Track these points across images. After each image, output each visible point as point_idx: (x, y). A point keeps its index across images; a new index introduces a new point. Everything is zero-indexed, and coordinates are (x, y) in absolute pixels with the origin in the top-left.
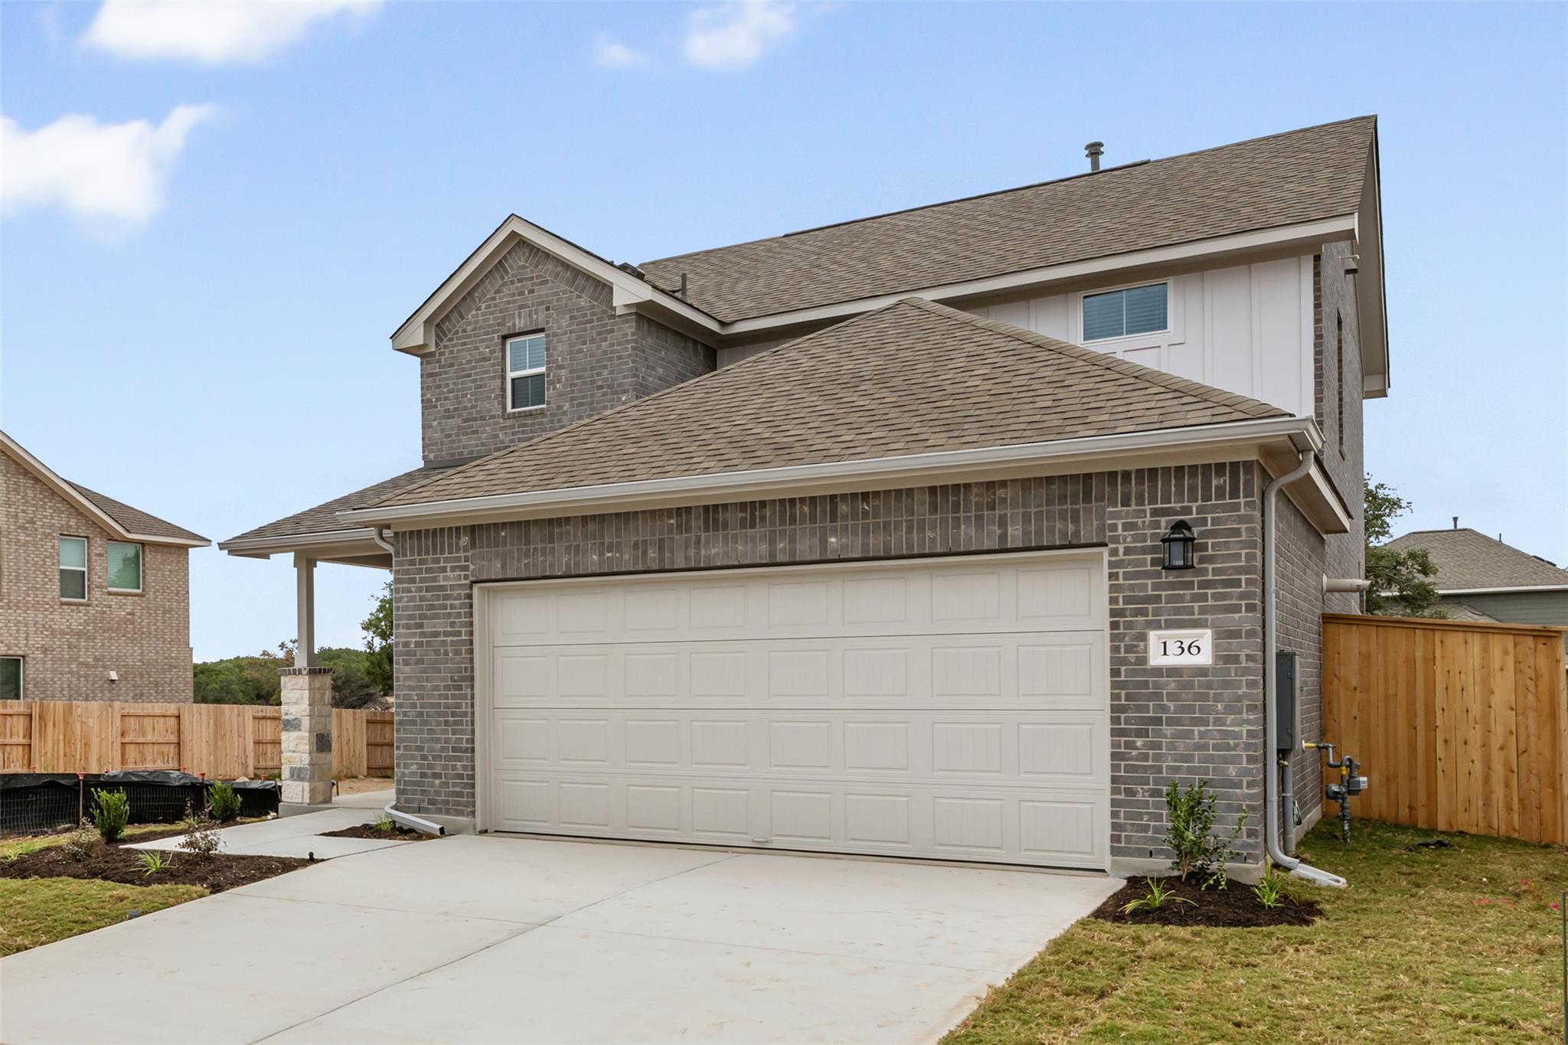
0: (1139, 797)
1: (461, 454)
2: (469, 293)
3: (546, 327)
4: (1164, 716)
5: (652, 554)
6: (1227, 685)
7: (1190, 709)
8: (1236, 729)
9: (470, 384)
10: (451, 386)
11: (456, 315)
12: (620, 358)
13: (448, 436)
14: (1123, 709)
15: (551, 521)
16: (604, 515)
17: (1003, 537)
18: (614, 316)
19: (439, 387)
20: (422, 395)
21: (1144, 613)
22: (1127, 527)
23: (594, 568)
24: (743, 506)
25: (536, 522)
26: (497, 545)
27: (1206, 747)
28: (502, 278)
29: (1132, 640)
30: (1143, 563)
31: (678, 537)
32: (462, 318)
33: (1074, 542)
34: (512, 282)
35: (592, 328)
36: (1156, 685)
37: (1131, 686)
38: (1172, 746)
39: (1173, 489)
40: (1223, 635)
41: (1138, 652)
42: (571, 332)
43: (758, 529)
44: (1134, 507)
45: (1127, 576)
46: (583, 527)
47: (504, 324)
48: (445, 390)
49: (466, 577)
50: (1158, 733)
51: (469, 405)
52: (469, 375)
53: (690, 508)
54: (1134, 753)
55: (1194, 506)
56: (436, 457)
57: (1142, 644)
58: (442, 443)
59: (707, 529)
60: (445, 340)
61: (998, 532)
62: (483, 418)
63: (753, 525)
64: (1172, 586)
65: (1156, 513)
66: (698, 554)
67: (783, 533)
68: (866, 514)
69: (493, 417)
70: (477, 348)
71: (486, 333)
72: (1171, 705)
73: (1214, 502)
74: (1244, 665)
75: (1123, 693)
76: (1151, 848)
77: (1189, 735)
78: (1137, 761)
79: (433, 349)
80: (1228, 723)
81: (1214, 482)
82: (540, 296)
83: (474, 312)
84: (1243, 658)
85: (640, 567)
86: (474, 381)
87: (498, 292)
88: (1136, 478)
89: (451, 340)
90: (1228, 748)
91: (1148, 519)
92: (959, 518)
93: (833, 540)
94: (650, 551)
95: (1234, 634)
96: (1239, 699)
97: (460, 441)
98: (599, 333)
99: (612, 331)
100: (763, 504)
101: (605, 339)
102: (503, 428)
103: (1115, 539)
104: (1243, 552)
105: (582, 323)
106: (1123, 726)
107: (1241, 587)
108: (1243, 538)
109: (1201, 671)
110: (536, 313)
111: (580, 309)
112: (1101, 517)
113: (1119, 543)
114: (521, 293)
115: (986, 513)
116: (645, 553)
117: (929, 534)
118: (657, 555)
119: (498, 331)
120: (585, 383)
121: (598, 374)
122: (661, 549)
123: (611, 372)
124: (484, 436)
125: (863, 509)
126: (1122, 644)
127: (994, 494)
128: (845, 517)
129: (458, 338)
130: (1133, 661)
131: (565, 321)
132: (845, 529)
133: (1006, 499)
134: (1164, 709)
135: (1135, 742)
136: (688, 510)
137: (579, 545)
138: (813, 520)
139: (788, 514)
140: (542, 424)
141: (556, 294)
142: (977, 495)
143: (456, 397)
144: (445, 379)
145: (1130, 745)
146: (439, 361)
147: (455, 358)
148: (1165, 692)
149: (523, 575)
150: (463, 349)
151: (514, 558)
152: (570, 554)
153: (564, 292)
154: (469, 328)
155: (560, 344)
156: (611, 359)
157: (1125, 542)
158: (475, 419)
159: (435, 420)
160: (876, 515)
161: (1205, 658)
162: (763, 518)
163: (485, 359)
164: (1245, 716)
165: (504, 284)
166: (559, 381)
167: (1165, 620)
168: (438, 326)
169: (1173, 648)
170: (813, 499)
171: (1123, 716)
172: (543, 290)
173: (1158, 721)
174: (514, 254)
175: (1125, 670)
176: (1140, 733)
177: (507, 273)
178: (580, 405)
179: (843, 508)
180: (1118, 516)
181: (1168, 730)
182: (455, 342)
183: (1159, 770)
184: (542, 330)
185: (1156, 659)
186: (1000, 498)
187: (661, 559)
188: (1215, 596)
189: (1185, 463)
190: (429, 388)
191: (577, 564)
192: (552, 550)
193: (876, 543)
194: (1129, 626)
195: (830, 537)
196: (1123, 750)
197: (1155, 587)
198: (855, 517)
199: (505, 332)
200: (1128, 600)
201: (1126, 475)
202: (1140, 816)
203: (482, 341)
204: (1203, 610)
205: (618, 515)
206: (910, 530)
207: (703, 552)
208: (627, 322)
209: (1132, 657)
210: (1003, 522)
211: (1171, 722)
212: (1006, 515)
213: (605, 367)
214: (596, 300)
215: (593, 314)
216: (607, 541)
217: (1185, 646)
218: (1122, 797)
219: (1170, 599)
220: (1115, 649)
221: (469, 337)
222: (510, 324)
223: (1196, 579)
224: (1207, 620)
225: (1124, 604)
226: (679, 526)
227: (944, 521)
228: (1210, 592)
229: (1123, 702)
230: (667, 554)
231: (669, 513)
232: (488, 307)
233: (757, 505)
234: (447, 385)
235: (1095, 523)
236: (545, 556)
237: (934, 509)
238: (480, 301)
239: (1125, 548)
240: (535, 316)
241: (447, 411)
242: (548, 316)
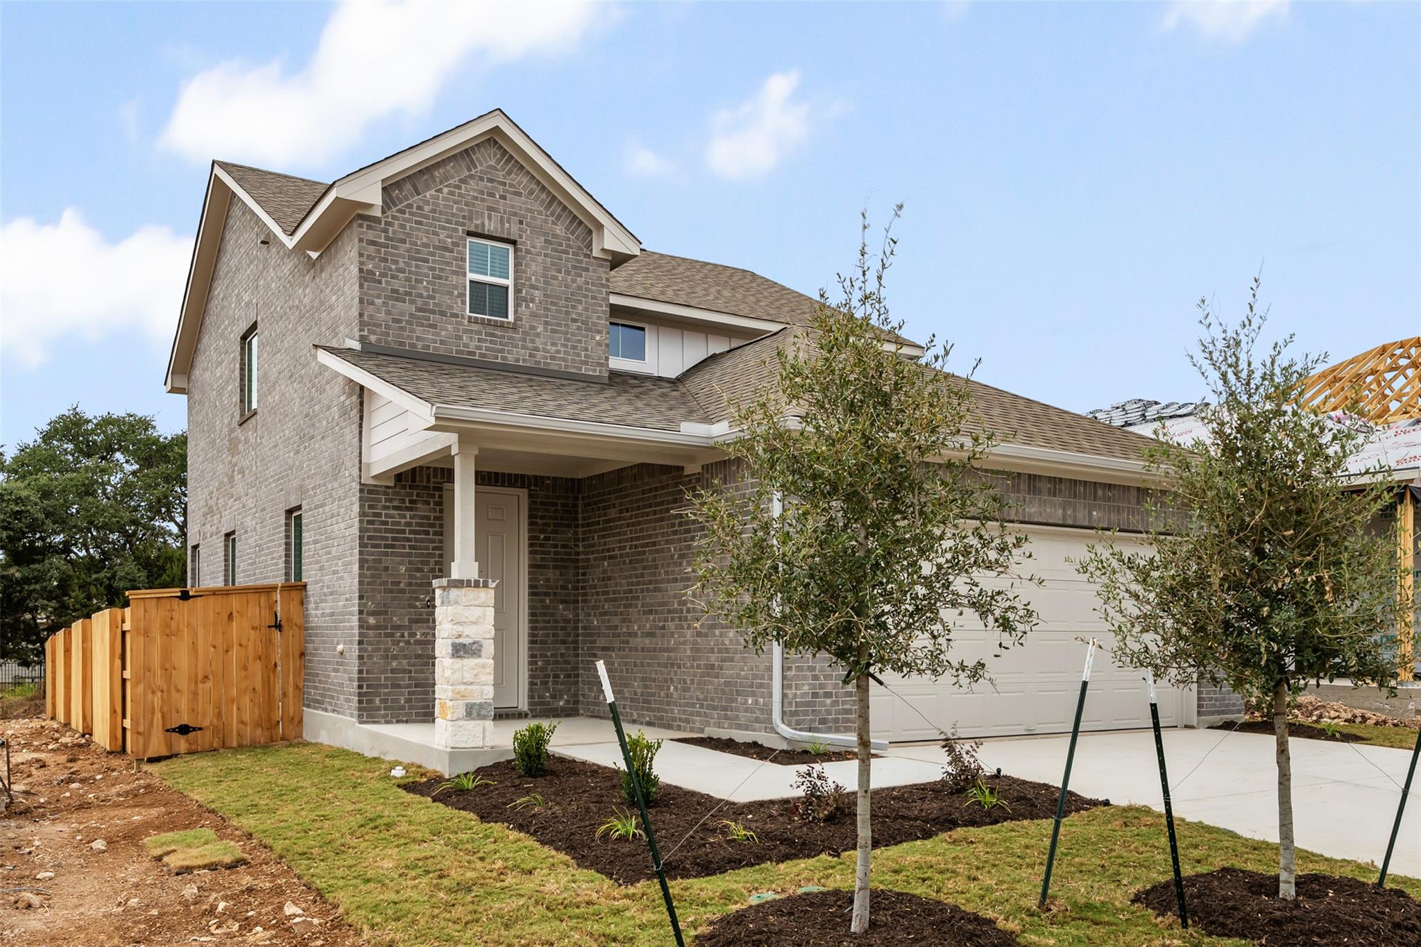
1: (414, 346)
3: (518, 240)
9: (426, 271)
10: (401, 265)
11: (408, 186)
12: (594, 298)
13: (396, 321)
18: (588, 255)
28: (470, 170)
32: (418, 194)
34: (482, 179)
35: (567, 260)
42: (546, 255)
47: (471, 219)
48: (393, 267)
51: (425, 294)
52: (427, 261)
56: (379, 340)
58: (387, 327)
60: (393, 210)
62: (443, 314)
69: (456, 316)
70: (434, 233)
71: (449, 222)
79: (379, 215)
82: (513, 206)
83: (433, 192)
87: (461, 181)
89: (400, 211)
97: (413, 331)
98: (574, 267)
99: (587, 270)
101: (581, 275)
102: (466, 331)
105: (557, 251)
110: (509, 223)
111: (555, 236)
114: (492, 195)
119: (463, 225)
120: (558, 311)
121: (573, 307)
123: (586, 309)
124: (443, 333)
129: (410, 214)
131: (539, 243)
140: (513, 339)
141: (530, 210)
144: (393, 255)
146: (385, 231)
147: (408, 235)
150: (418, 229)
153: (540, 213)
154: (426, 208)
155: (533, 263)
156: (586, 296)
158: (433, 312)
159: (379, 297)
163: (446, 249)
165: (471, 177)
166: (533, 301)
172: (517, 202)
174: (482, 149)
177: (475, 167)
178: (554, 331)
182: (407, 216)
184: (513, 242)
199: (470, 229)
203: (444, 228)
208: (602, 265)
214: (572, 233)
215: (569, 246)
221: (426, 217)
222: (478, 222)
232: (451, 193)
234: (396, 262)
238: (441, 183)
240: (507, 225)
241: (396, 291)
242: (520, 230)
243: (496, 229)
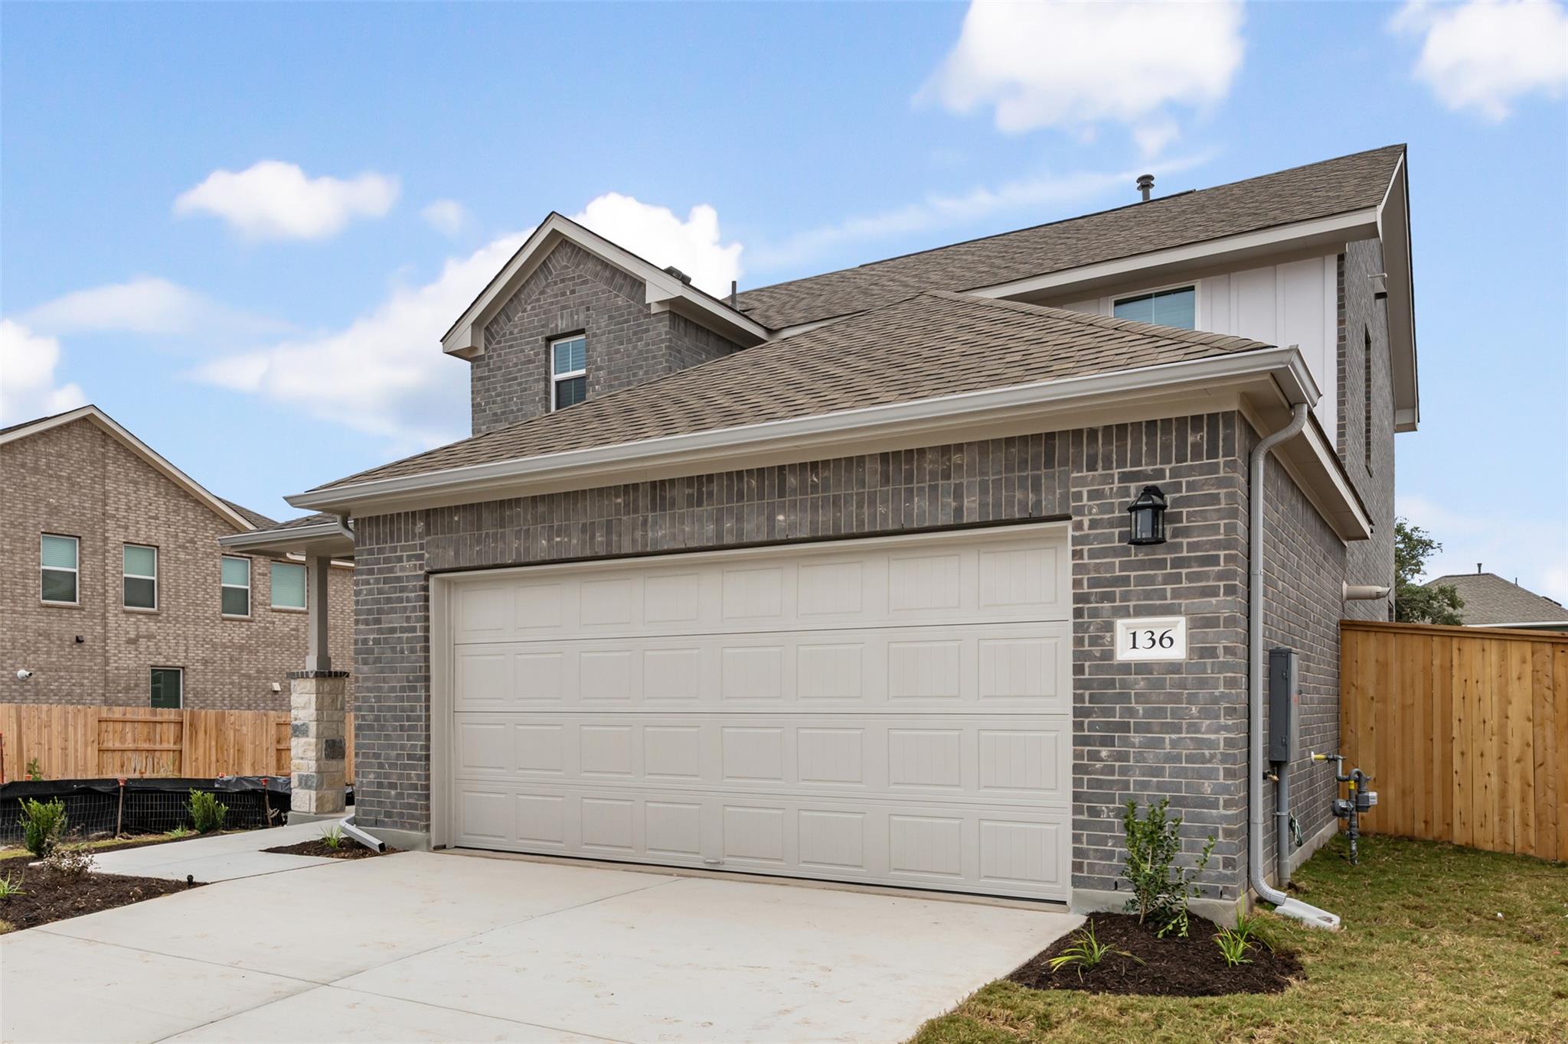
0: (1104, 818)
2: (516, 295)
3: (586, 327)
4: (1132, 721)
5: (599, 538)
6: (1202, 683)
7: (1160, 712)
8: (1213, 737)
9: (516, 388)
10: (499, 389)
11: (503, 317)
12: (654, 357)
14: (1087, 713)
15: (502, 502)
16: (553, 495)
17: (959, 511)
18: (649, 315)
19: (488, 390)
20: (473, 399)
21: (1109, 597)
22: (1094, 495)
23: (543, 555)
24: (689, 481)
25: (488, 504)
26: (450, 531)
27: (1177, 758)
28: (546, 279)
29: (1098, 630)
30: (1109, 538)
31: (624, 518)
32: (510, 321)
33: (1035, 514)
34: (556, 283)
35: (629, 328)
36: (1124, 684)
37: (1095, 685)
38: (1140, 757)
39: (1144, 448)
40: (1199, 623)
41: (1103, 645)
42: (609, 332)
43: (705, 507)
44: (1100, 471)
45: (1093, 554)
46: (533, 509)
47: (549, 326)
48: (493, 394)
49: (421, 567)
50: (1126, 742)
51: (515, 409)
52: (516, 378)
53: (637, 484)
54: (1099, 765)
55: (1167, 468)
57: (1108, 634)
59: (654, 509)
60: (494, 343)
61: (954, 504)
63: (700, 504)
64: (1141, 565)
65: (1125, 478)
66: (644, 536)
67: (730, 510)
68: (815, 486)
70: (522, 351)
71: (532, 335)
72: (1140, 708)
73: (1189, 463)
74: (1221, 659)
75: (1087, 693)
76: (1116, 878)
77: (1158, 743)
78: (1102, 774)
79: (483, 353)
80: (1203, 729)
81: (1190, 439)
82: (581, 297)
83: (520, 314)
84: (1221, 651)
85: (588, 553)
86: (520, 384)
87: (542, 293)
88: (1103, 436)
89: (499, 342)
90: (1203, 759)
91: (1116, 485)
92: (912, 489)
93: (781, 517)
94: (598, 534)
95: (1211, 622)
96: (1215, 700)
98: (636, 333)
99: (647, 330)
100: (710, 477)
101: (641, 339)
103: (1079, 511)
104: (1222, 522)
105: (619, 323)
106: (1086, 733)
107: (1219, 565)
108: (1223, 506)
109: (1173, 667)
110: (577, 314)
111: (618, 308)
112: (1065, 484)
113: (1084, 515)
114: (563, 294)
115: (940, 482)
116: (592, 537)
117: (881, 509)
118: (604, 539)
119: (542, 333)
122: (609, 532)
123: (646, 373)
125: (812, 481)
126: (1087, 635)
127: (949, 460)
128: (794, 491)
129: (505, 341)
130: (1098, 655)
131: (603, 322)
132: (794, 505)
133: (962, 465)
134: (1132, 713)
135: (1099, 752)
136: (635, 486)
137: (529, 529)
138: (761, 497)
139: (736, 489)
141: (596, 294)
142: (931, 462)
143: (503, 401)
144: (493, 383)
145: (1094, 756)
146: (488, 365)
147: (503, 361)
148: (1133, 692)
149: (475, 564)
150: (510, 352)
151: (466, 545)
152: (519, 539)
153: (603, 292)
154: (516, 331)
155: (599, 345)
156: (646, 359)
157: (1090, 513)
159: (484, 424)
160: (826, 488)
161: (1178, 652)
162: (710, 494)
163: (530, 362)
164: (1222, 720)
165: (548, 285)
166: (598, 383)
167: (1135, 606)
168: (487, 328)
169: (1143, 639)
170: (761, 471)
171: (1087, 721)
172: (583, 290)
173: (1124, 727)
175: (1089, 667)
176: (1107, 742)
177: (551, 273)
179: (792, 481)
180: (1083, 482)
181: (1136, 738)
182: (503, 344)
183: (1126, 785)
184: (581, 332)
185: (1124, 654)
186: (956, 465)
187: (609, 544)
188: (1191, 577)
189: (1158, 416)
190: (479, 392)
191: (527, 549)
192: (503, 535)
193: (825, 519)
194: (1095, 613)
195: (778, 514)
196: (1086, 762)
197: (1124, 566)
198: (803, 490)
199: (548, 334)
200: (1093, 583)
201: (1093, 433)
202: (1103, 841)
203: (528, 343)
204: (1176, 594)
205: (567, 494)
206: (860, 506)
207: (650, 534)
208: (660, 321)
209: (1097, 650)
210: (958, 495)
211: (1140, 728)
212: (961, 484)
213: (641, 367)
214: (630, 298)
215: (630, 314)
216: (556, 524)
217: (1157, 638)
218: (1085, 817)
219: (1141, 581)
220: (1078, 642)
221: (515, 339)
222: (553, 326)
223: (1168, 556)
224: (1180, 605)
225: (1089, 588)
226: (627, 505)
227: (896, 493)
228: (1184, 571)
229: (1087, 705)
230: (615, 538)
231: (616, 490)
232: (533, 308)
233: (704, 480)
235: (1058, 491)
236: (497, 543)
237: (886, 480)
238: (525, 303)
239: (1090, 520)
240: (576, 317)
241: (495, 414)
242: (588, 317)
243: (567, 325)
